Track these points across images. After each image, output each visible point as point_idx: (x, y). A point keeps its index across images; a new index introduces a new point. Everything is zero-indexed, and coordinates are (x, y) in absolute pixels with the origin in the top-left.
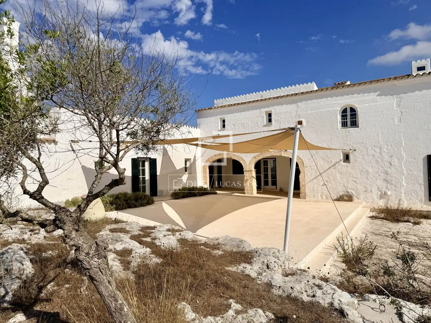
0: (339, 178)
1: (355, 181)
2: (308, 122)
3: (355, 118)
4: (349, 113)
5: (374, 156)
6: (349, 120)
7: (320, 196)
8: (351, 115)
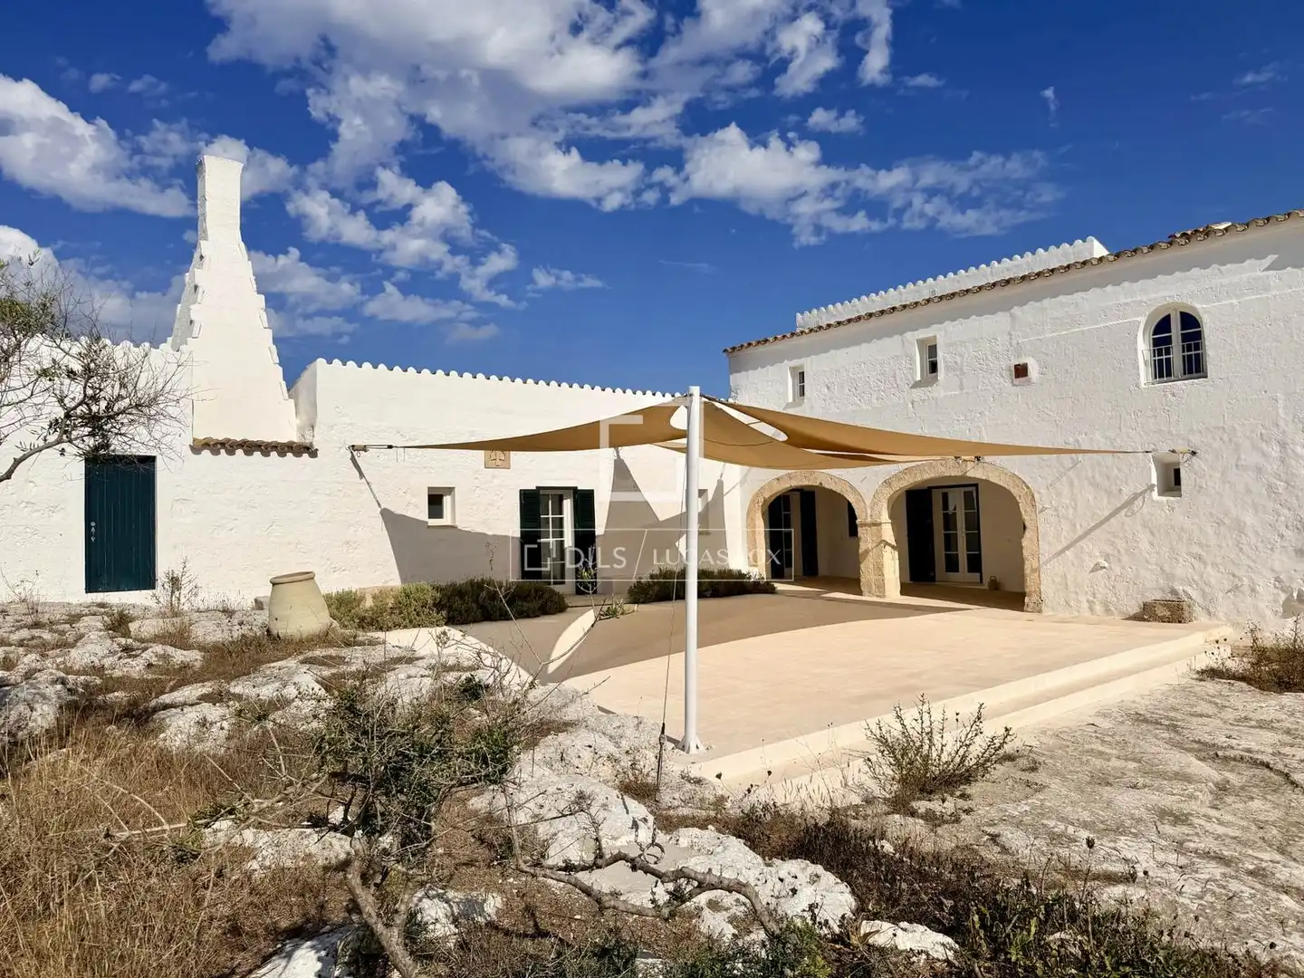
0: (1145, 546)
1: (1199, 558)
2: (1044, 367)
3: (1197, 347)
4: (1176, 331)
5: (1259, 470)
6: (1177, 355)
7: (1085, 605)
8: (1185, 338)
